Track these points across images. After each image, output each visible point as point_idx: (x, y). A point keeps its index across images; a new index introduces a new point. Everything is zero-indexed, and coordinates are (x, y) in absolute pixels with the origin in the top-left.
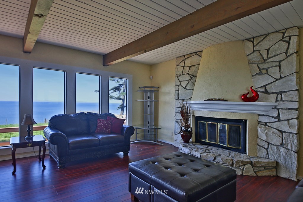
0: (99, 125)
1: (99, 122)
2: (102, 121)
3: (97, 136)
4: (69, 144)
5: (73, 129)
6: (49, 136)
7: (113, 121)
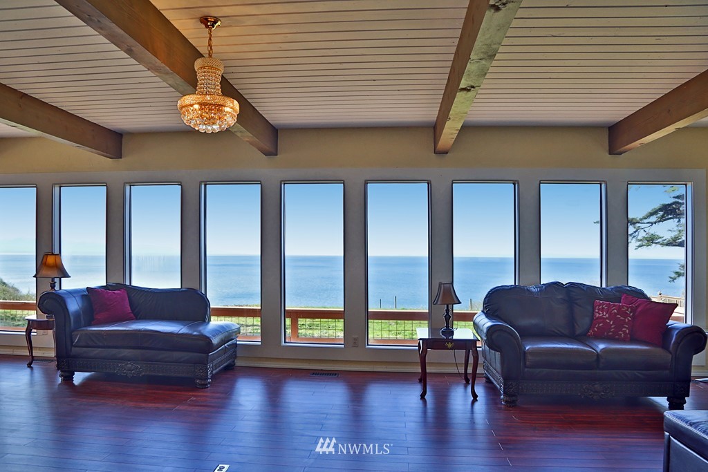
0: (597, 315)
1: (599, 309)
2: (607, 305)
3: (590, 345)
4: (525, 353)
5: (533, 321)
6: (485, 331)
7: (639, 309)
